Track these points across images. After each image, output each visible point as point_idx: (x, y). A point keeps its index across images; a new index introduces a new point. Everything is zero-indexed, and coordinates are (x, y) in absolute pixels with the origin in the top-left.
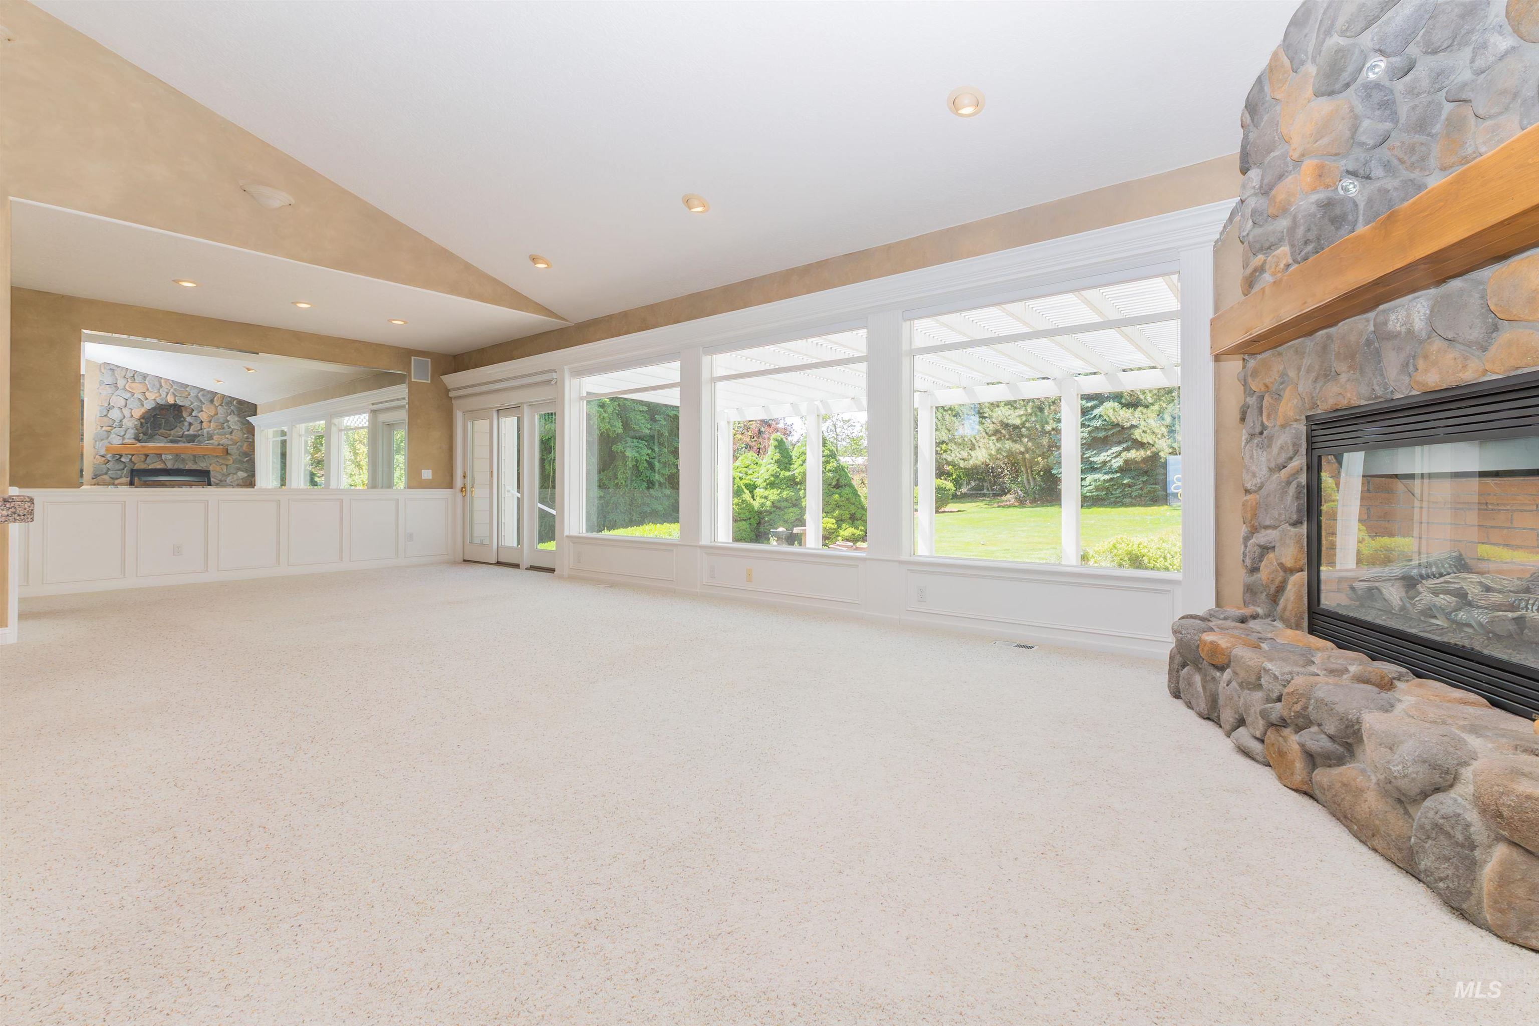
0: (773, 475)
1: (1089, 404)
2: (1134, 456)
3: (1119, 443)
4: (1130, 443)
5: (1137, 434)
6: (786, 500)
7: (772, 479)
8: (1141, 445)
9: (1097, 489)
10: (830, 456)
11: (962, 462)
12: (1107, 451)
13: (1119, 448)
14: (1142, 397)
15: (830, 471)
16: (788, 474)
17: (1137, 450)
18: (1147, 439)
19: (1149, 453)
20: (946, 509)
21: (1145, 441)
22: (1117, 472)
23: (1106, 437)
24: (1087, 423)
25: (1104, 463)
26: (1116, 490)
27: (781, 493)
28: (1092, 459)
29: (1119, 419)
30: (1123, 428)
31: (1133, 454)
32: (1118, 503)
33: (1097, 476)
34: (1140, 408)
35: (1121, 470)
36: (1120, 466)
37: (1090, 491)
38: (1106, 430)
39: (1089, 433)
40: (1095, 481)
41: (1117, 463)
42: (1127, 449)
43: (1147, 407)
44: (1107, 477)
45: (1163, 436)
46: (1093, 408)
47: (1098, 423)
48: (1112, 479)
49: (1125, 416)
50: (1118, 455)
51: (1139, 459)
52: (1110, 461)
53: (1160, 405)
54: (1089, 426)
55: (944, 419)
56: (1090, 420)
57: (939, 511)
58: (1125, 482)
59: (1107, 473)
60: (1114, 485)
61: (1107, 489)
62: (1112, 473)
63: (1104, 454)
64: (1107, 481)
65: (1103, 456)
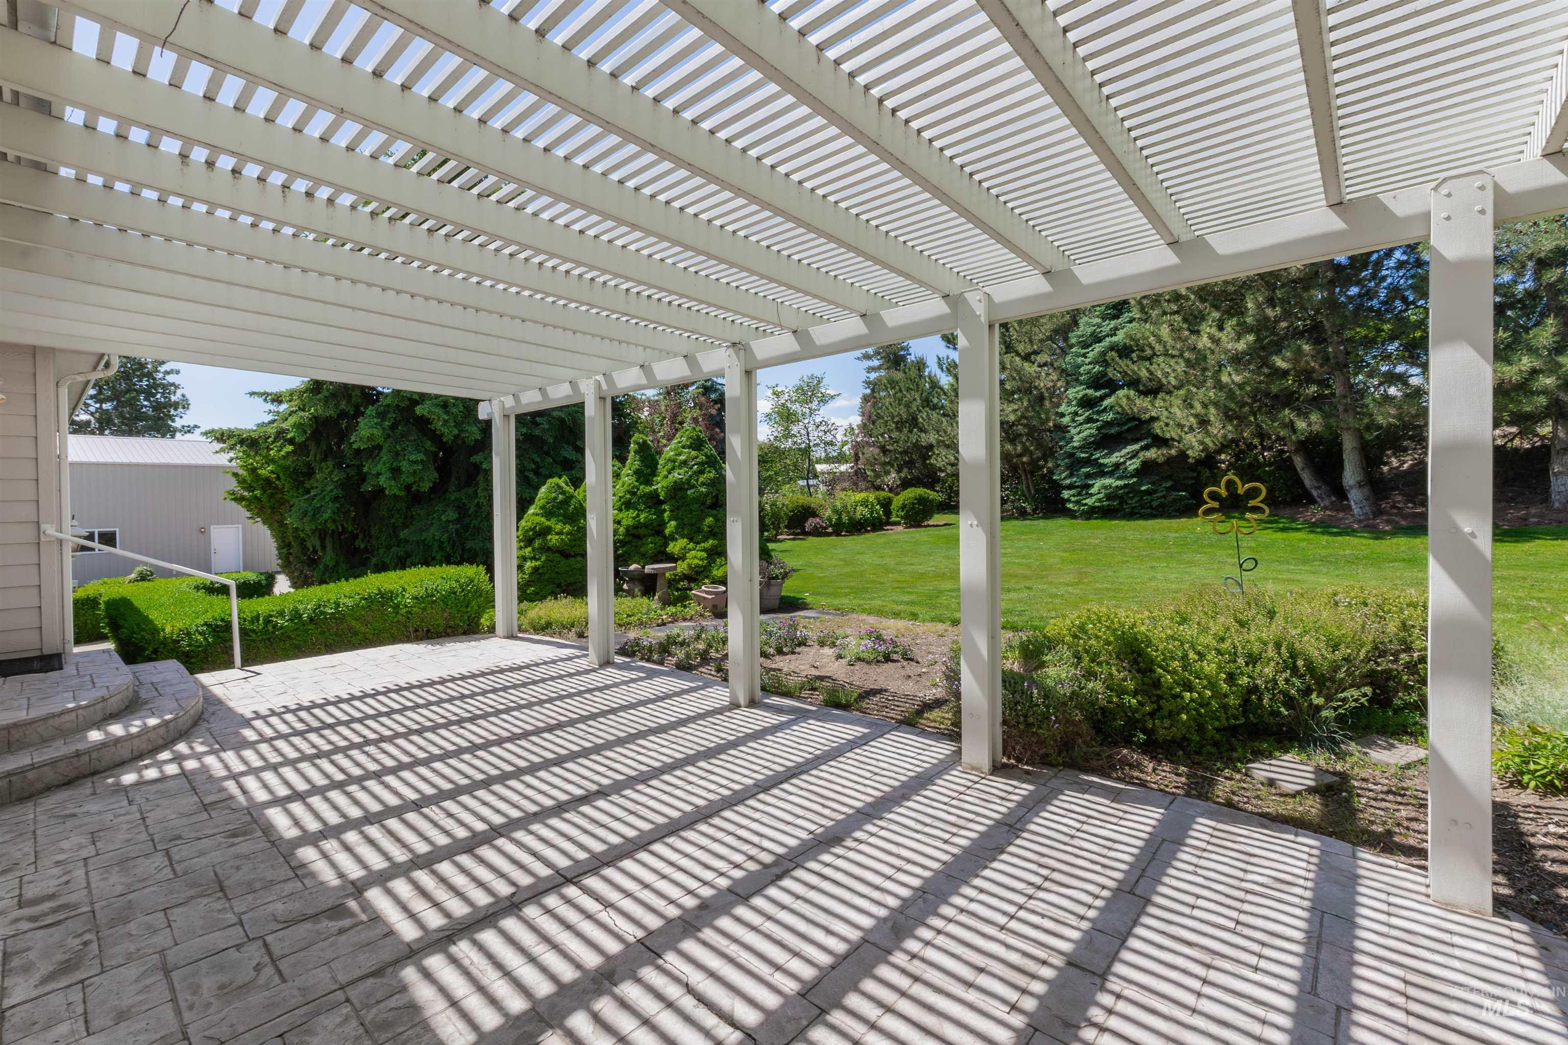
0: (629, 492)
1: (1098, 394)
2: (1154, 456)
3: (1136, 441)
4: (1150, 440)
5: (1157, 428)
6: (646, 526)
7: (628, 496)
8: (1161, 442)
9: (1109, 497)
10: (706, 463)
11: (949, 467)
12: (1120, 450)
13: (1136, 447)
14: (1164, 381)
15: (703, 484)
16: (648, 489)
17: (1159, 448)
18: (1171, 433)
19: (1173, 452)
20: (931, 522)
21: (1168, 436)
22: (1132, 476)
23: (1119, 434)
24: (1095, 417)
25: (1117, 466)
26: (1132, 498)
27: (638, 515)
28: (1101, 461)
29: (1135, 410)
30: (1139, 419)
31: (1152, 454)
32: (1131, 515)
33: (1108, 481)
34: (1161, 395)
35: (1138, 473)
36: (1137, 469)
37: (1100, 500)
38: (1119, 425)
39: (1098, 429)
40: (1105, 487)
41: (1133, 465)
42: (1146, 448)
43: (1170, 393)
44: (1120, 483)
45: (1191, 429)
46: (1102, 398)
47: (1109, 416)
48: (1126, 486)
49: (1142, 405)
50: (1134, 455)
51: (1161, 460)
52: (1125, 462)
53: (1188, 390)
54: (1098, 421)
55: (929, 419)
56: (1099, 413)
57: (919, 526)
58: (1143, 488)
59: (1120, 478)
60: (1129, 493)
61: (1121, 498)
62: (1127, 477)
63: (1117, 454)
64: (1121, 488)
65: (1115, 458)
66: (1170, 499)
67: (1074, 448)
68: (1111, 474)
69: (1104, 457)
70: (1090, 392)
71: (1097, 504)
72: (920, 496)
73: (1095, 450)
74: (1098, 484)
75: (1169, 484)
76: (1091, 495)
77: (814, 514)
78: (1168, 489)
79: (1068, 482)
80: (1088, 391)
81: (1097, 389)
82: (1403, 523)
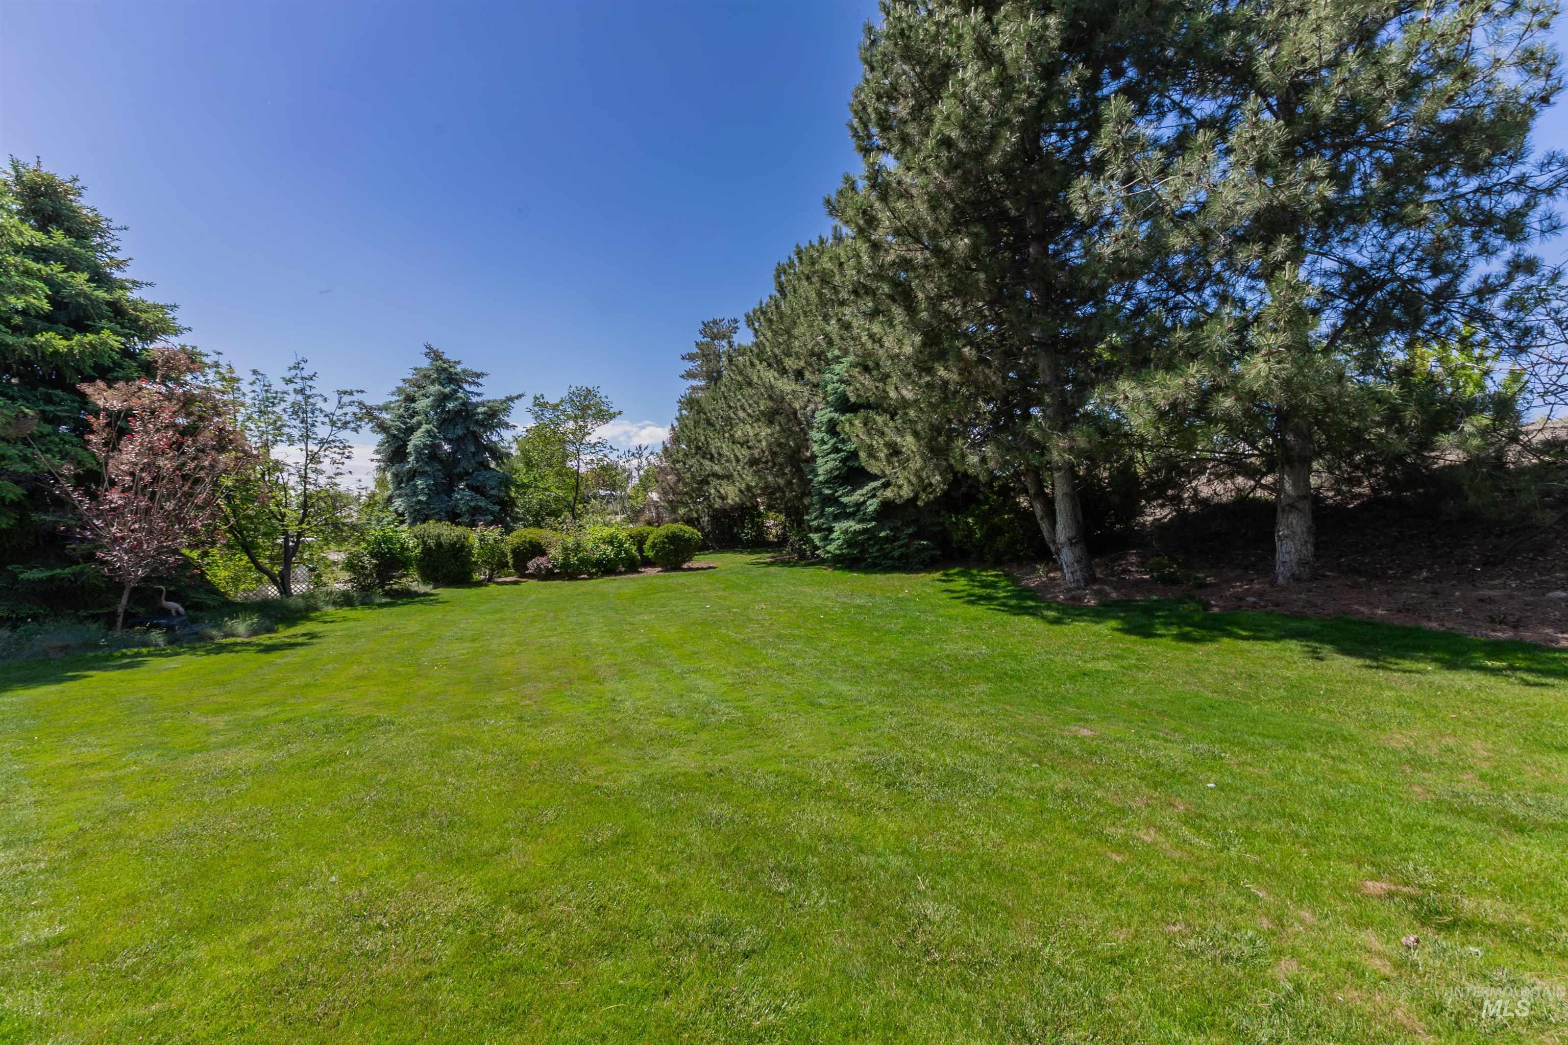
12: (861, 487)
13: (876, 483)
20: (687, 565)
22: (871, 519)
25: (859, 505)
33: (846, 524)
36: (875, 511)
40: (844, 532)
41: (872, 506)
44: (859, 527)
48: (865, 531)
52: (864, 502)
54: (841, 450)
57: (677, 567)
58: (882, 534)
59: (861, 521)
60: (869, 539)
61: (862, 544)
62: (866, 520)
63: (859, 492)
64: (861, 532)
65: (857, 496)
66: (912, 548)
67: (820, 482)
68: (851, 516)
69: (847, 494)
70: (836, 415)
71: (838, 552)
72: (673, 533)
73: (841, 485)
74: (839, 527)
75: (910, 531)
76: (834, 540)
77: (543, 553)
78: (912, 536)
79: (815, 523)
80: (833, 415)
81: (841, 412)
82: (1114, 595)
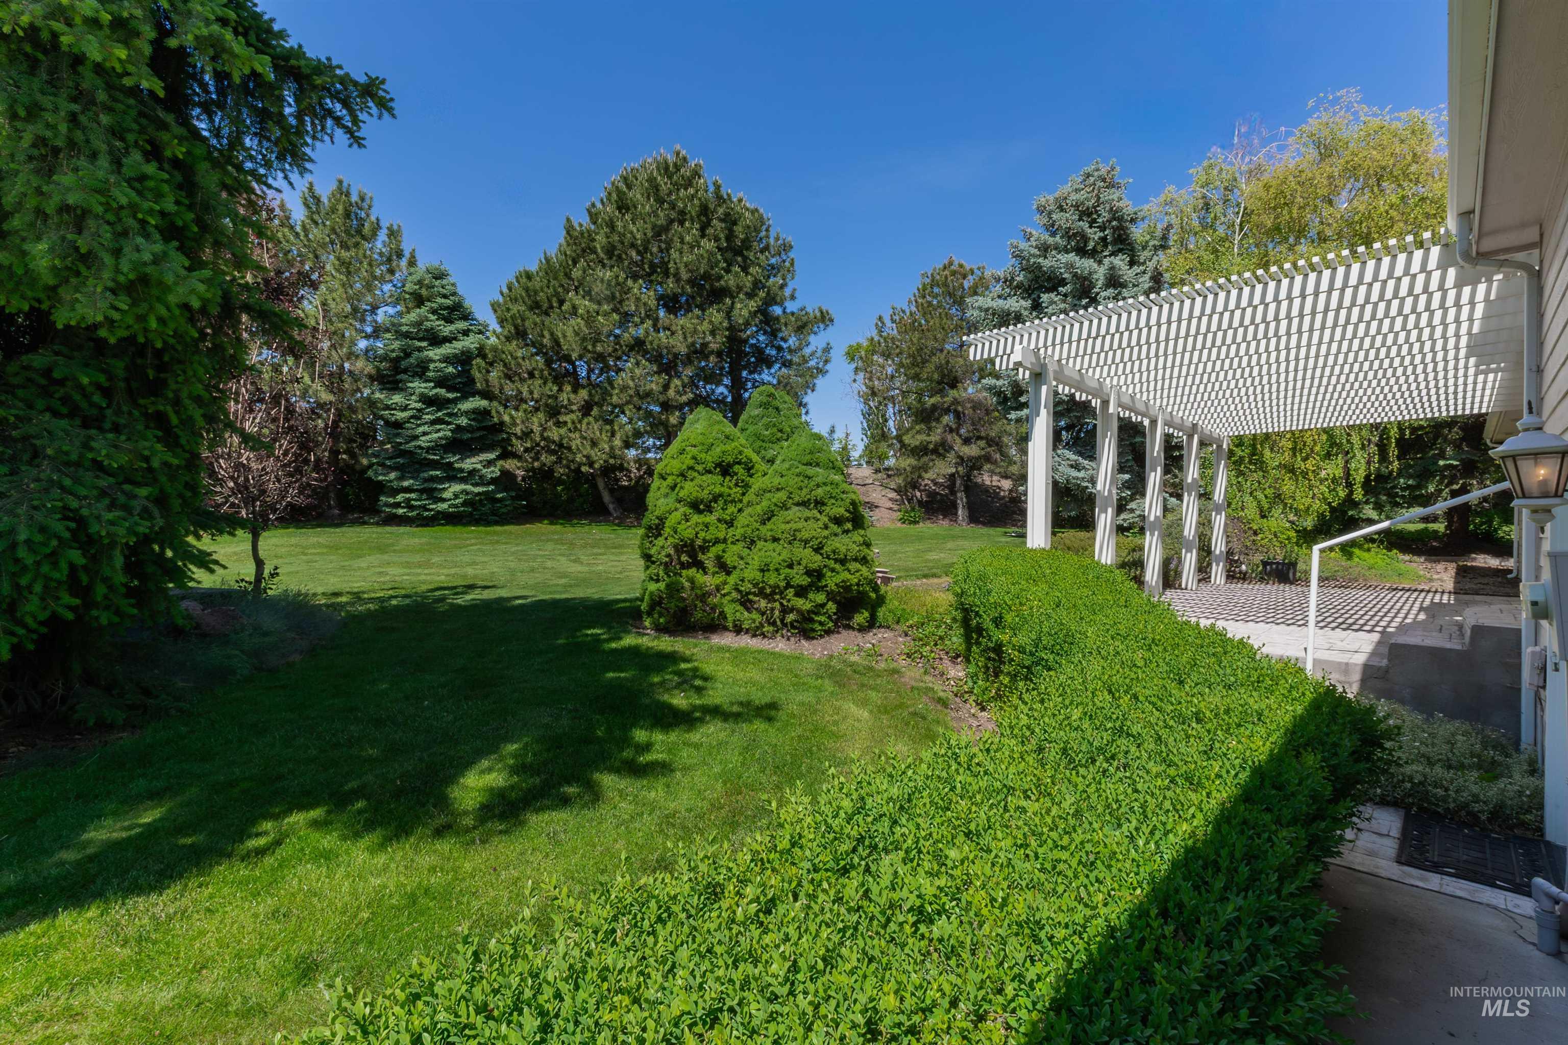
1: (450, 396)
2: (512, 467)
4: (500, 451)
9: (464, 503)
12: (475, 457)
13: (491, 455)
22: (489, 484)
23: (474, 440)
24: (447, 419)
26: (490, 505)
31: (510, 464)
37: (454, 506)
46: (455, 401)
47: (463, 421)
48: (483, 493)
52: (481, 469)
54: (451, 423)
56: (452, 415)
58: (498, 496)
60: (484, 500)
61: (478, 504)
62: (483, 484)
63: (472, 460)
64: (479, 494)
65: (470, 463)
67: (420, 447)
68: (463, 480)
69: (458, 461)
70: (440, 391)
71: (452, 510)
73: (448, 452)
74: (451, 489)
76: (444, 500)
81: (450, 389)
